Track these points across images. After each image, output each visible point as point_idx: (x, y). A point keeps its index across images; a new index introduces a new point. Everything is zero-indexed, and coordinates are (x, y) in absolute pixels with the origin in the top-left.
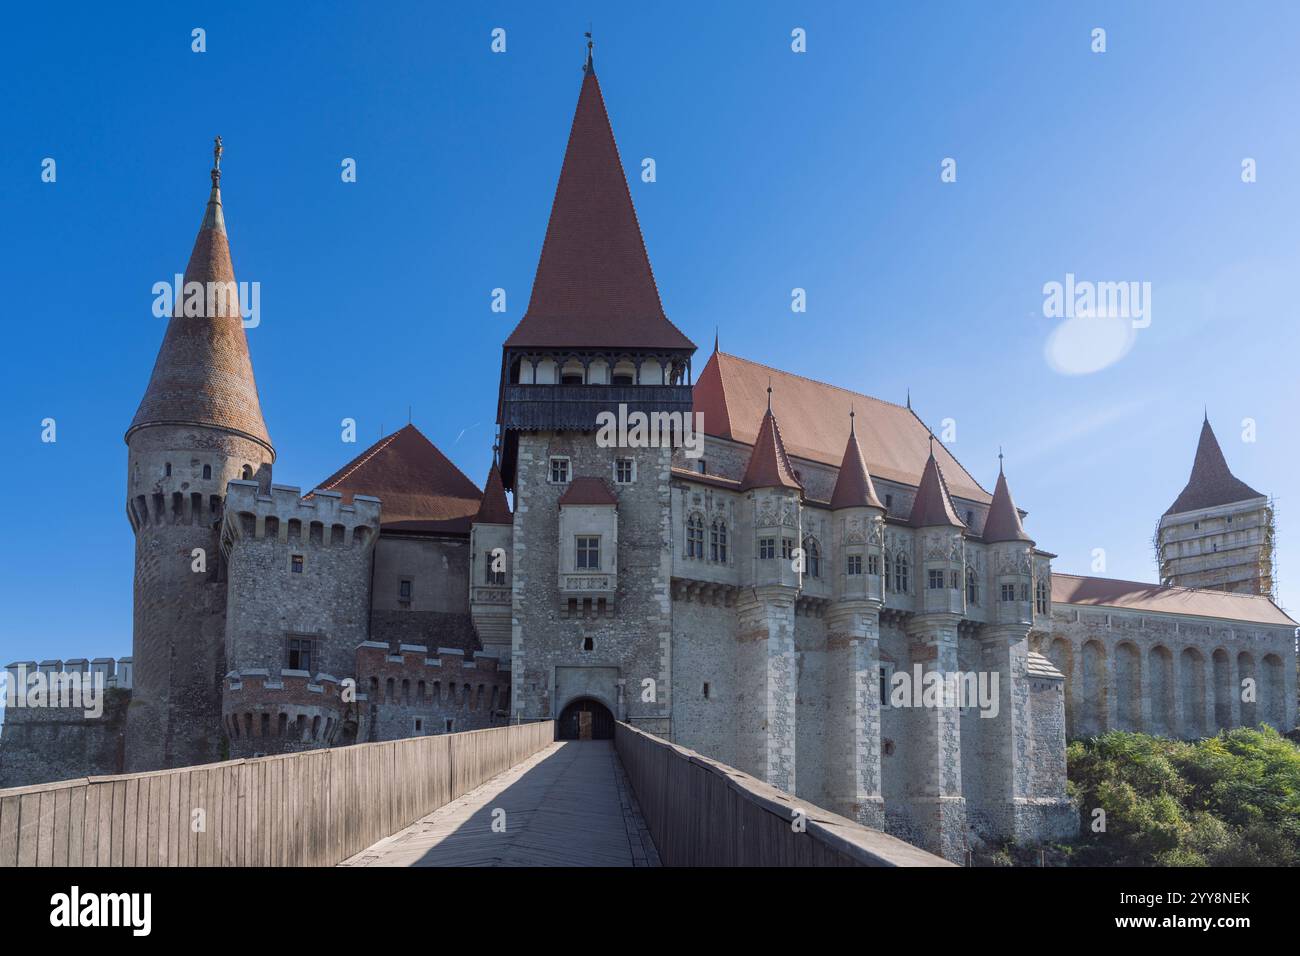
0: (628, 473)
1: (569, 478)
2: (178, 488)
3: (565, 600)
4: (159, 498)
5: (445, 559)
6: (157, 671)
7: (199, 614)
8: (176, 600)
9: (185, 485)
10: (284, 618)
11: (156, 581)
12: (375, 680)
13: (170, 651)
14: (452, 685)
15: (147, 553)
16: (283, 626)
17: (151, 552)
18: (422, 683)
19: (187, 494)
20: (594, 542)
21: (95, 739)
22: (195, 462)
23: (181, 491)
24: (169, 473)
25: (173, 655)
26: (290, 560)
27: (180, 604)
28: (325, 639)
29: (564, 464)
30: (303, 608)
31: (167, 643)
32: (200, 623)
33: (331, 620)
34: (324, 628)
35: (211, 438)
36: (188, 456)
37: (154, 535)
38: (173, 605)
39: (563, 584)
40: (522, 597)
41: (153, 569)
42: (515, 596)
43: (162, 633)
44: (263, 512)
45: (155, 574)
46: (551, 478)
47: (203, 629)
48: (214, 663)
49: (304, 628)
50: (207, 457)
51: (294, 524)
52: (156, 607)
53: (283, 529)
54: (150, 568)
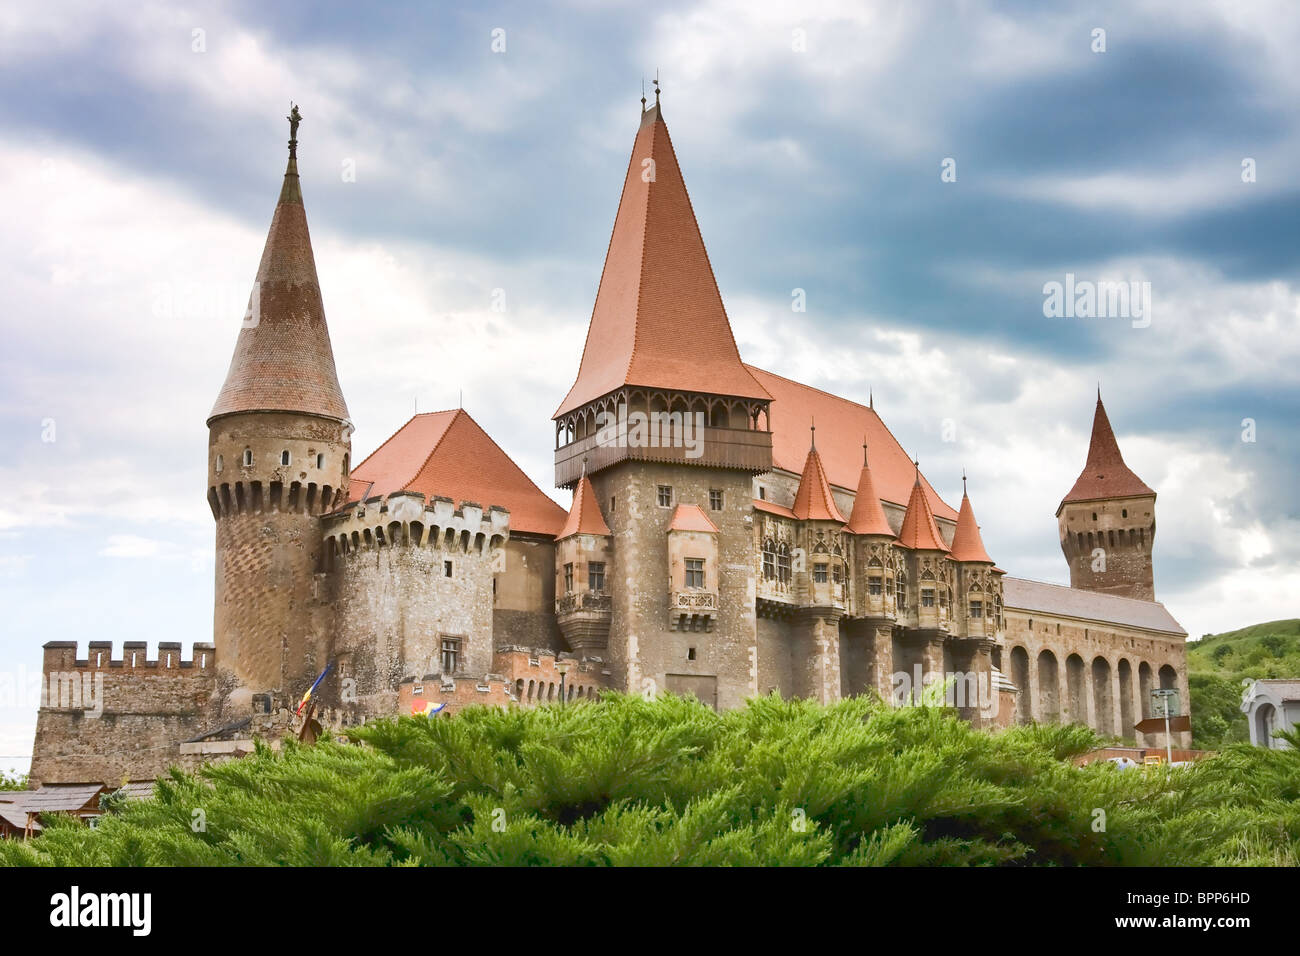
0: (719, 501)
1: (673, 504)
2: (297, 478)
3: (678, 614)
4: (276, 486)
5: (524, 558)
6: (269, 661)
8: (287, 590)
9: (303, 475)
10: (439, 621)
11: (267, 569)
12: (520, 682)
13: (282, 642)
15: (257, 539)
16: (440, 628)
17: (261, 539)
18: (552, 685)
19: (305, 484)
20: (700, 563)
22: (312, 451)
23: (299, 479)
24: (285, 461)
25: (285, 645)
26: (443, 564)
27: (291, 594)
28: (468, 641)
29: (668, 489)
30: (453, 611)
31: (279, 634)
33: (471, 623)
34: (467, 630)
35: (324, 429)
36: (305, 446)
37: (265, 522)
38: (285, 595)
39: (676, 601)
40: (637, 610)
41: (263, 557)
42: (632, 609)
43: (273, 623)
44: (428, 521)
45: (268, 561)
46: (658, 503)
47: (314, 621)
48: (324, 656)
49: (453, 631)
50: (321, 447)
51: (450, 532)
52: (268, 595)
53: (441, 537)
54: (260, 555)
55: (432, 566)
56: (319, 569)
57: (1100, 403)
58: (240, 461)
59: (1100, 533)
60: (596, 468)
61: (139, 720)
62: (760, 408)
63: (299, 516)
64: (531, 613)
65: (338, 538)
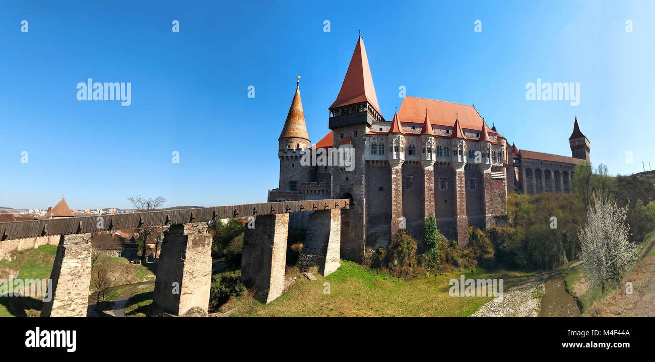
10: (289, 178)
14: (323, 191)
16: (289, 180)
18: (315, 191)
28: (298, 182)
30: (294, 175)
33: (301, 178)
34: (298, 179)
49: (294, 179)
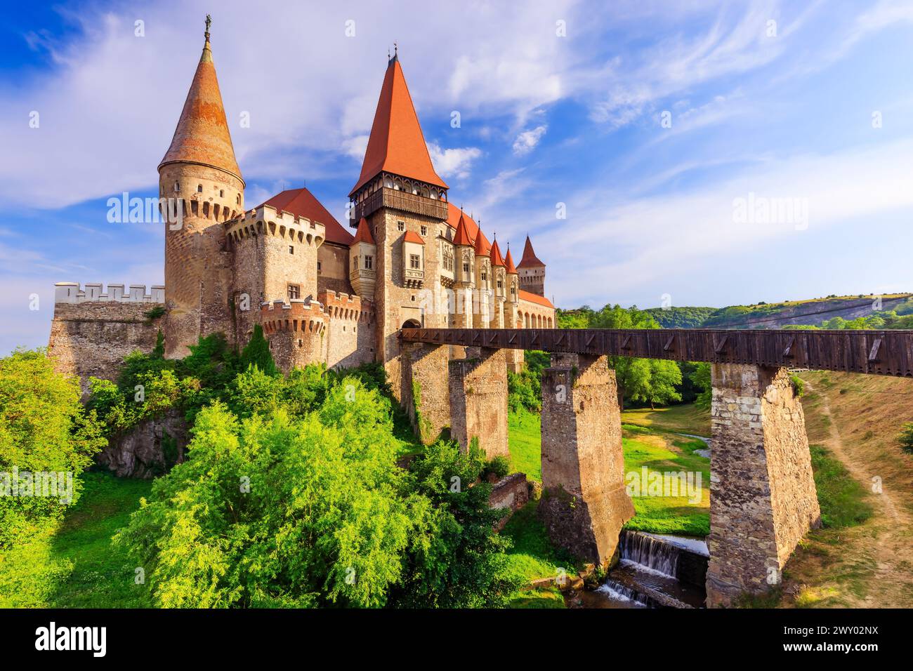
0: (425, 231)
1: (405, 230)
2: (207, 200)
3: (407, 279)
4: (195, 203)
5: (335, 254)
6: (192, 295)
7: (216, 267)
8: (203, 258)
9: (211, 199)
10: (287, 276)
11: (191, 247)
12: (330, 307)
13: (201, 285)
15: (184, 231)
16: (287, 279)
17: (186, 231)
18: (347, 310)
19: (212, 204)
20: (417, 258)
21: (134, 330)
22: (216, 187)
23: (209, 201)
24: (200, 190)
25: (203, 287)
26: (288, 247)
27: (206, 260)
29: (402, 224)
30: (294, 271)
31: (199, 281)
32: (218, 272)
33: (304, 278)
34: (303, 282)
35: (224, 177)
36: (212, 184)
37: (189, 222)
38: (202, 261)
39: (407, 273)
40: (389, 277)
41: (189, 240)
42: (386, 276)
43: (195, 275)
44: (279, 223)
45: (190, 243)
46: (398, 229)
47: (220, 275)
48: (227, 293)
49: (295, 281)
50: (222, 186)
51: (292, 231)
52: (191, 260)
53: (287, 232)
54: (186, 239)
55: (282, 247)
56: (224, 249)
57: (528, 238)
58: (173, 188)
59: (528, 277)
60: (368, 214)
61: (118, 325)
62: (442, 192)
63: (209, 221)
64: (338, 280)
65: (232, 234)
